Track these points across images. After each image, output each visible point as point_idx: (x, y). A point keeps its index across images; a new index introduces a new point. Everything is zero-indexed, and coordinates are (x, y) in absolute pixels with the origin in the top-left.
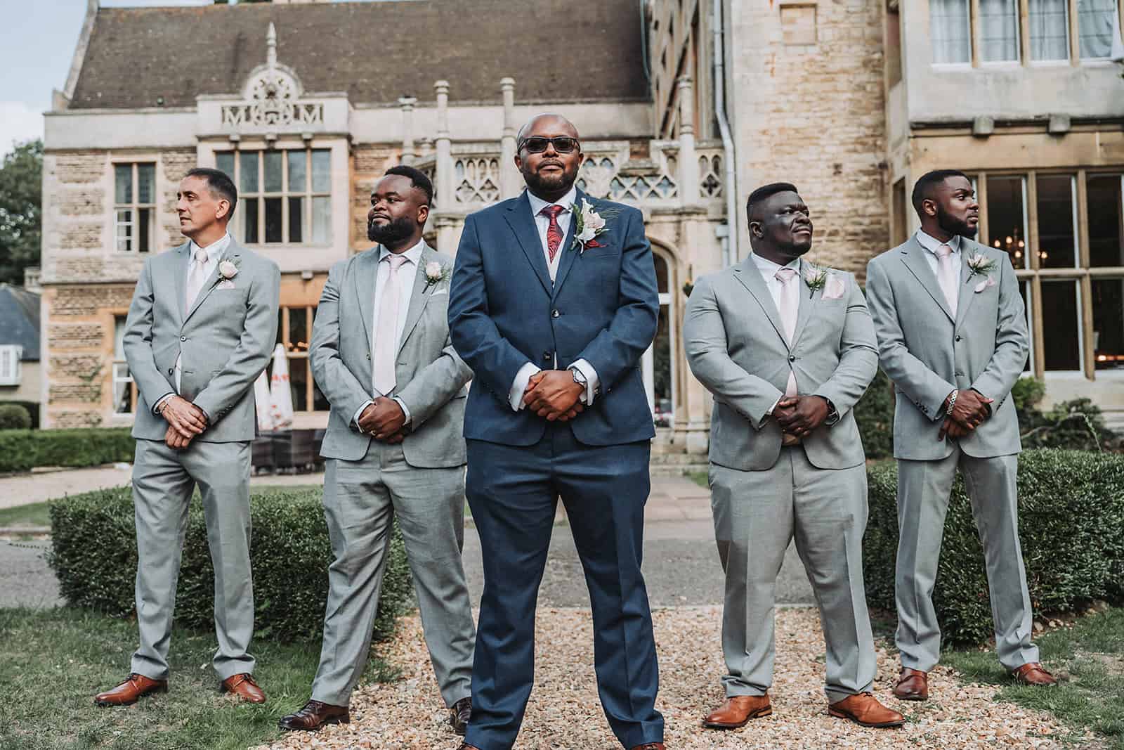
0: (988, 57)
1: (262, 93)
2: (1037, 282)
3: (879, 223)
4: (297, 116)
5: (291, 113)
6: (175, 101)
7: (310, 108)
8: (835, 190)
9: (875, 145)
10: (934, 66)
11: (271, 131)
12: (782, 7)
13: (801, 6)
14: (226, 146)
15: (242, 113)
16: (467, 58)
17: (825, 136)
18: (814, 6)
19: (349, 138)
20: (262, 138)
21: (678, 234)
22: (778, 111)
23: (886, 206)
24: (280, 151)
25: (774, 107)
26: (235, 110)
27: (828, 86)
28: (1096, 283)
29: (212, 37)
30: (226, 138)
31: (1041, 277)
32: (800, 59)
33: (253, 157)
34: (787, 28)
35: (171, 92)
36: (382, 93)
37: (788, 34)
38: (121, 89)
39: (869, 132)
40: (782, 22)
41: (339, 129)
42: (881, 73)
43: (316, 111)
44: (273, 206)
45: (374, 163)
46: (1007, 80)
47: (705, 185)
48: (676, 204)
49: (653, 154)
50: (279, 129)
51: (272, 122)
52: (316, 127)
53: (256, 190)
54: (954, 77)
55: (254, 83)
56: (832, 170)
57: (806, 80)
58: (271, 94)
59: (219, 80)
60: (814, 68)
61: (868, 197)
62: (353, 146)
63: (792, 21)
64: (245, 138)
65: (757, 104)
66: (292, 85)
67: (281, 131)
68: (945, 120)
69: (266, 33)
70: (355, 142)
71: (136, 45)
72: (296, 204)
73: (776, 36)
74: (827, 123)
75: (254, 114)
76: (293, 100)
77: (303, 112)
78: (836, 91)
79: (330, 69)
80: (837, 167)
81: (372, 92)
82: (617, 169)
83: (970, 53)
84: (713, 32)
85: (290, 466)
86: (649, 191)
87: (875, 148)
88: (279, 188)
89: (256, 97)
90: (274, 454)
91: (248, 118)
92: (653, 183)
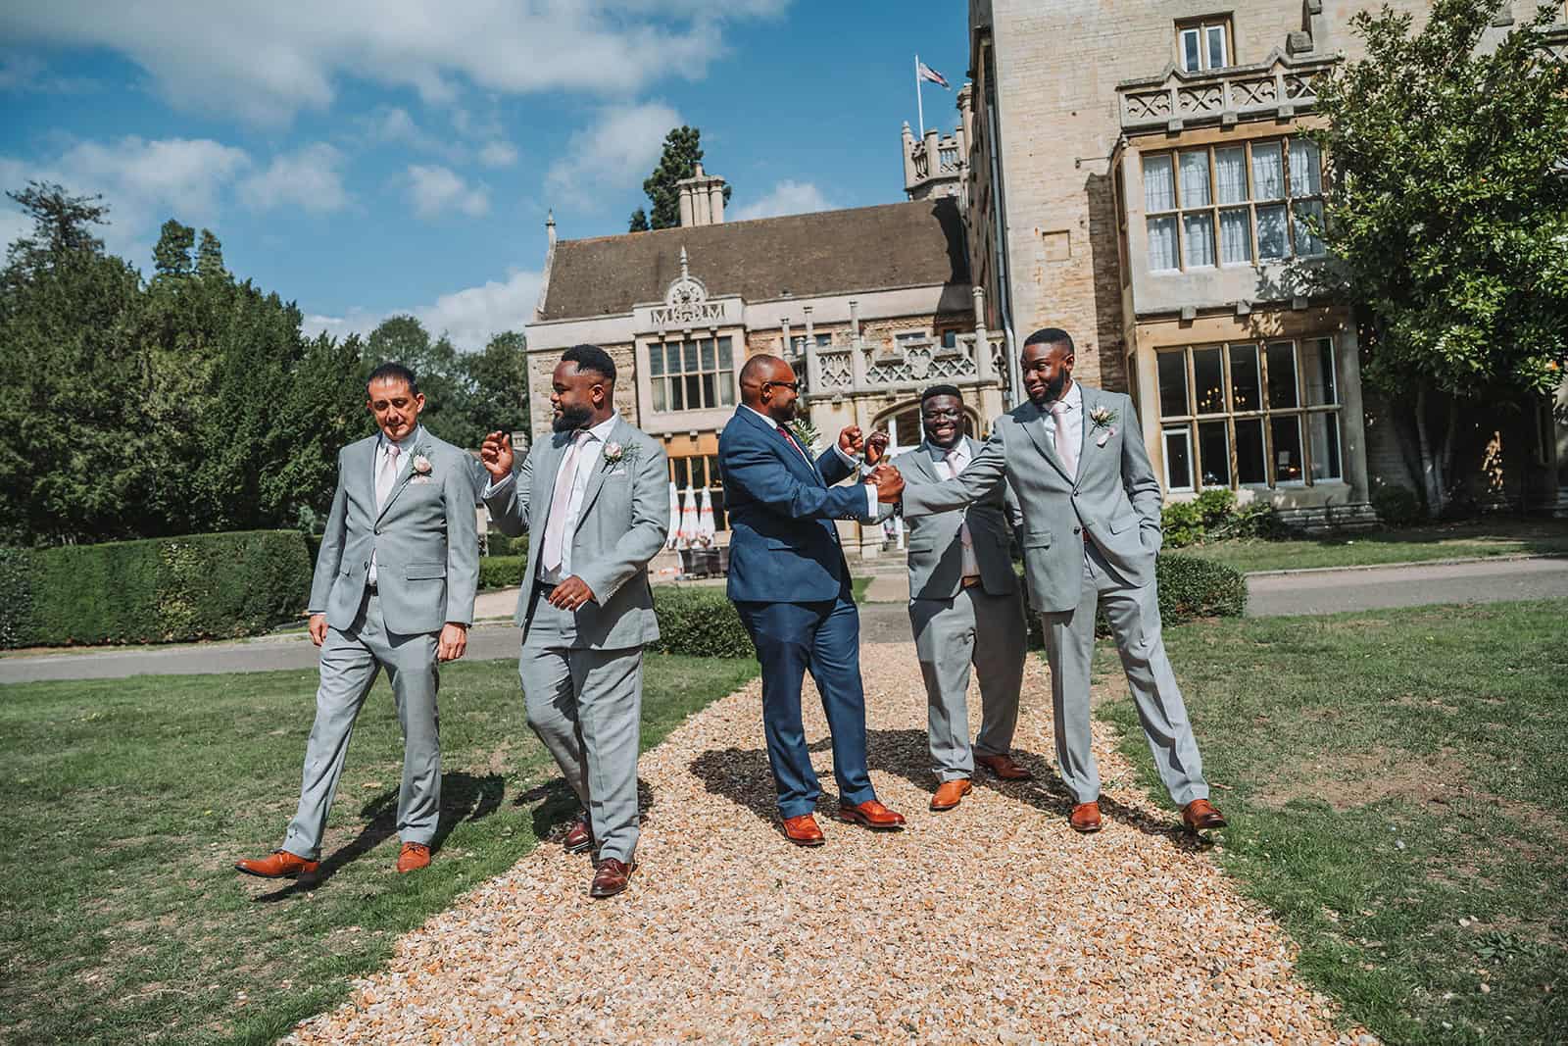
0: (1192, 263)
1: (679, 298)
2: (1232, 420)
3: (1120, 384)
4: (705, 312)
5: (701, 313)
6: (616, 308)
7: (714, 308)
8: (1088, 362)
9: (1115, 329)
10: (1152, 272)
11: (687, 327)
12: (1045, 234)
13: (1057, 233)
14: (656, 340)
15: (665, 315)
16: (829, 258)
17: (1078, 324)
18: (1068, 231)
19: (744, 327)
20: (681, 332)
21: (978, 400)
22: (1044, 309)
23: (1125, 373)
24: (695, 341)
25: (1041, 306)
26: (660, 313)
27: (1081, 289)
28: (1274, 420)
29: (640, 258)
30: (655, 334)
31: (1235, 417)
32: (1057, 271)
33: (675, 348)
34: (1048, 249)
35: (613, 301)
36: (766, 290)
37: (1050, 253)
38: (578, 302)
39: (1110, 319)
40: (1046, 245)
41: (737, 322)
42: (1118, 277)
43: (719, 309)
44: (692, 381)
45: (764, 344)
46: (1204, 279)
47: (995, 364)
48: (975, 379)
49: (957, 345)
50: (694, 323)
51: (687, 320)
52: (720, 321)
53: (679, 371)
54: (1165, 279)
55: (673, 292)
56: (1085, 349)
57: (1063, 285)
58: (686, 299)
59: (647, 290)
60: (1070, 277)
61: (1111, 366)
62: (748, 333)
63: (1052, 244)
64: (669, 333)
65: (1028, 305)
66: (701, 291)
67: (695, 326)
68: (1161, 311)
69: (679, 253)
70: (748, 330)
71: (585, 269)
72: (709, 379)
73: (1042, 255)
74: (1080, 315)
75: (674, 315)
76: (702, 302)
77: (709, 310)
78: (1086, 292)
79: (727, 274)
80: (1088, 346)
81: (759, 290)
82: (932, 357)
83: (1178, 262)
84: (997, 253)
85: (719, 572)
86: (955, 371)
87: (1115, 331)
88: (696, 368)
89: (675, 302)
90: (708, 564)
91: (670, 319)
92: (958, 365)
